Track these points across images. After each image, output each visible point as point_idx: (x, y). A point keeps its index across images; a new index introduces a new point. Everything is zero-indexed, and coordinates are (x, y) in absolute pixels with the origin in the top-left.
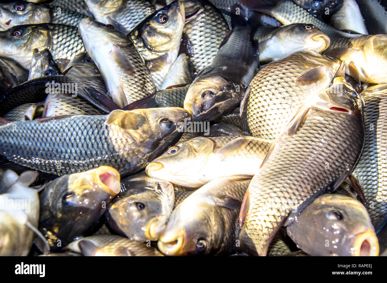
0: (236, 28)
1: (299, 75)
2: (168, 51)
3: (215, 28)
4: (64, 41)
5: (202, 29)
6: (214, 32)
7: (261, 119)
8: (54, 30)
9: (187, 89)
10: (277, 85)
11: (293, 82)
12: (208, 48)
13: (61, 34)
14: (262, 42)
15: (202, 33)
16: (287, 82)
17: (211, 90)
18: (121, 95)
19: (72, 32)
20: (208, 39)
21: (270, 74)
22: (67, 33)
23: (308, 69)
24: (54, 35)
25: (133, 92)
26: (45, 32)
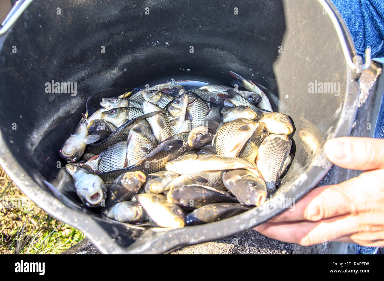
0: (213, 108)
1: (239, 127)
2: (179, 116)
3: (202, 108)
4: (134, 114)
5: (197, 109)
6: (202, 110)
7: (221, 146)
8: (129, 109)
9: (189, 134)
10: (229, 131)
11: (236, 130)
12: (199, 117)
13: (132, 111)
14: (225, 114)
15: (196, 111)
16: (233, 130)
17: (200, 132)
18: (160, 136)
19: (137, 110)
20: (199, 113)
21: (226, 127)
22: (135, 110)
23: (244, 125)
24: (129, 111)
25: (165, 135)
26: (125, 110)
